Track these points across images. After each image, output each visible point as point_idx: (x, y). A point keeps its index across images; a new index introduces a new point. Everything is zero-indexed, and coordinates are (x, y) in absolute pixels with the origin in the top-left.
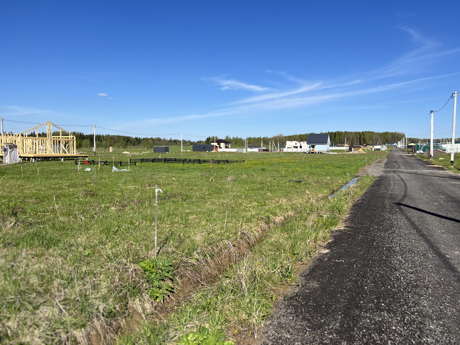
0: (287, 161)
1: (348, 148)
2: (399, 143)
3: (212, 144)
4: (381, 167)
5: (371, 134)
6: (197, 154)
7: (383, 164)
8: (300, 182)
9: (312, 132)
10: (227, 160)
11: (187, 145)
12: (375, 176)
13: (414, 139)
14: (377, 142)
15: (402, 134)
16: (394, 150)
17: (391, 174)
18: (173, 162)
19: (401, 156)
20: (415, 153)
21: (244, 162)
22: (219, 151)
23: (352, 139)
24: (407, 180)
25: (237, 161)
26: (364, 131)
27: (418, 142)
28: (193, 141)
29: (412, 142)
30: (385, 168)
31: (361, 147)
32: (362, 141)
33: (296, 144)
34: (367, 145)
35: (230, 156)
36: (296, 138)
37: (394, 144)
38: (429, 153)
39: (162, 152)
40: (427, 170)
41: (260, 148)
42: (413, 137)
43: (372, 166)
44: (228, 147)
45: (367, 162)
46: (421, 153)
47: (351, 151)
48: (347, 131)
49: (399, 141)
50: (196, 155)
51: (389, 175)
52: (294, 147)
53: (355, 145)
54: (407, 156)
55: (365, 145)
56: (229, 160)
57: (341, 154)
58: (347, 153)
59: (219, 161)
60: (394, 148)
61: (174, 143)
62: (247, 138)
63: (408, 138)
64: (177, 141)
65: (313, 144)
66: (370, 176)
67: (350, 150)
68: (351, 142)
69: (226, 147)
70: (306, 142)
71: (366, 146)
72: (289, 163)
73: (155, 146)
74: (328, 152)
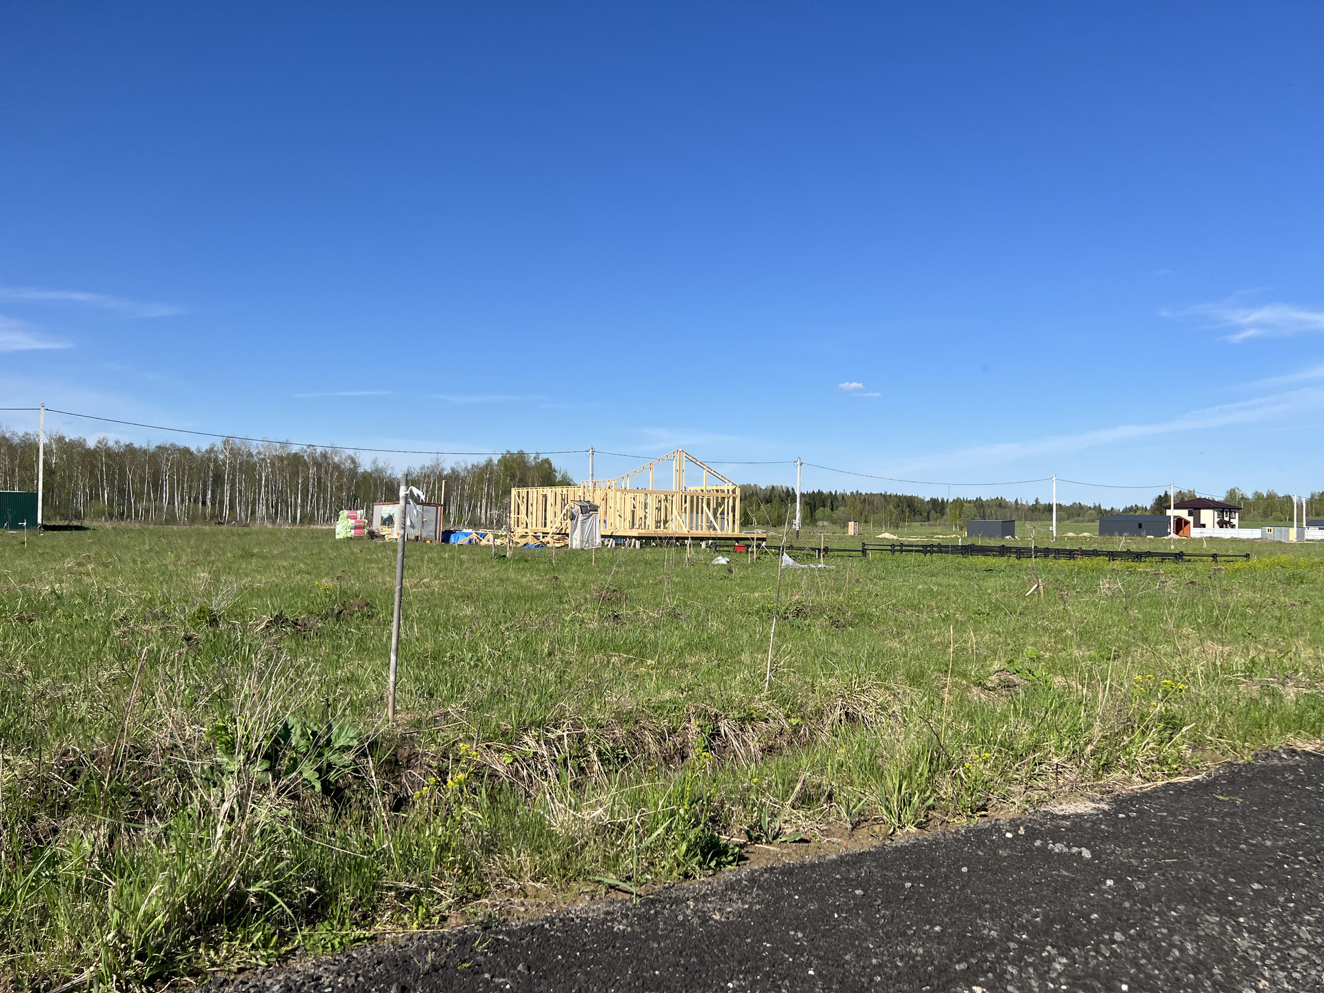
11: (1086, 518)
25: (1214, 556)
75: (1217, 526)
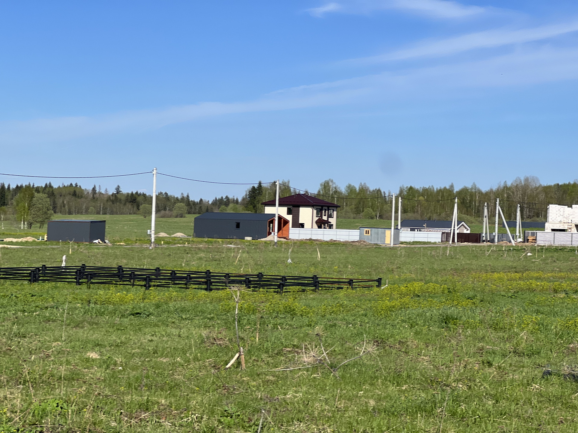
0: (547, 285)
3: (269, 210)
6: (208, 250)
10: (315, 277)
11: (175, 212)
18: (110, 283)
21: (379, 286)
22: (291, 236)
25: (350, 282)
28: (197, 200)
35: (329, 257)
39: (78, 241)
41: (447, 230)
44: (327, 222)
50: (202, 255)
56: (322, 276)
59: (284, 279)
61: (129, 205)
62: (401, 191)
64: (139, 199)
69: (321, 224)
72: (556, 291)
73: (57, 218)
75: (315, 226)
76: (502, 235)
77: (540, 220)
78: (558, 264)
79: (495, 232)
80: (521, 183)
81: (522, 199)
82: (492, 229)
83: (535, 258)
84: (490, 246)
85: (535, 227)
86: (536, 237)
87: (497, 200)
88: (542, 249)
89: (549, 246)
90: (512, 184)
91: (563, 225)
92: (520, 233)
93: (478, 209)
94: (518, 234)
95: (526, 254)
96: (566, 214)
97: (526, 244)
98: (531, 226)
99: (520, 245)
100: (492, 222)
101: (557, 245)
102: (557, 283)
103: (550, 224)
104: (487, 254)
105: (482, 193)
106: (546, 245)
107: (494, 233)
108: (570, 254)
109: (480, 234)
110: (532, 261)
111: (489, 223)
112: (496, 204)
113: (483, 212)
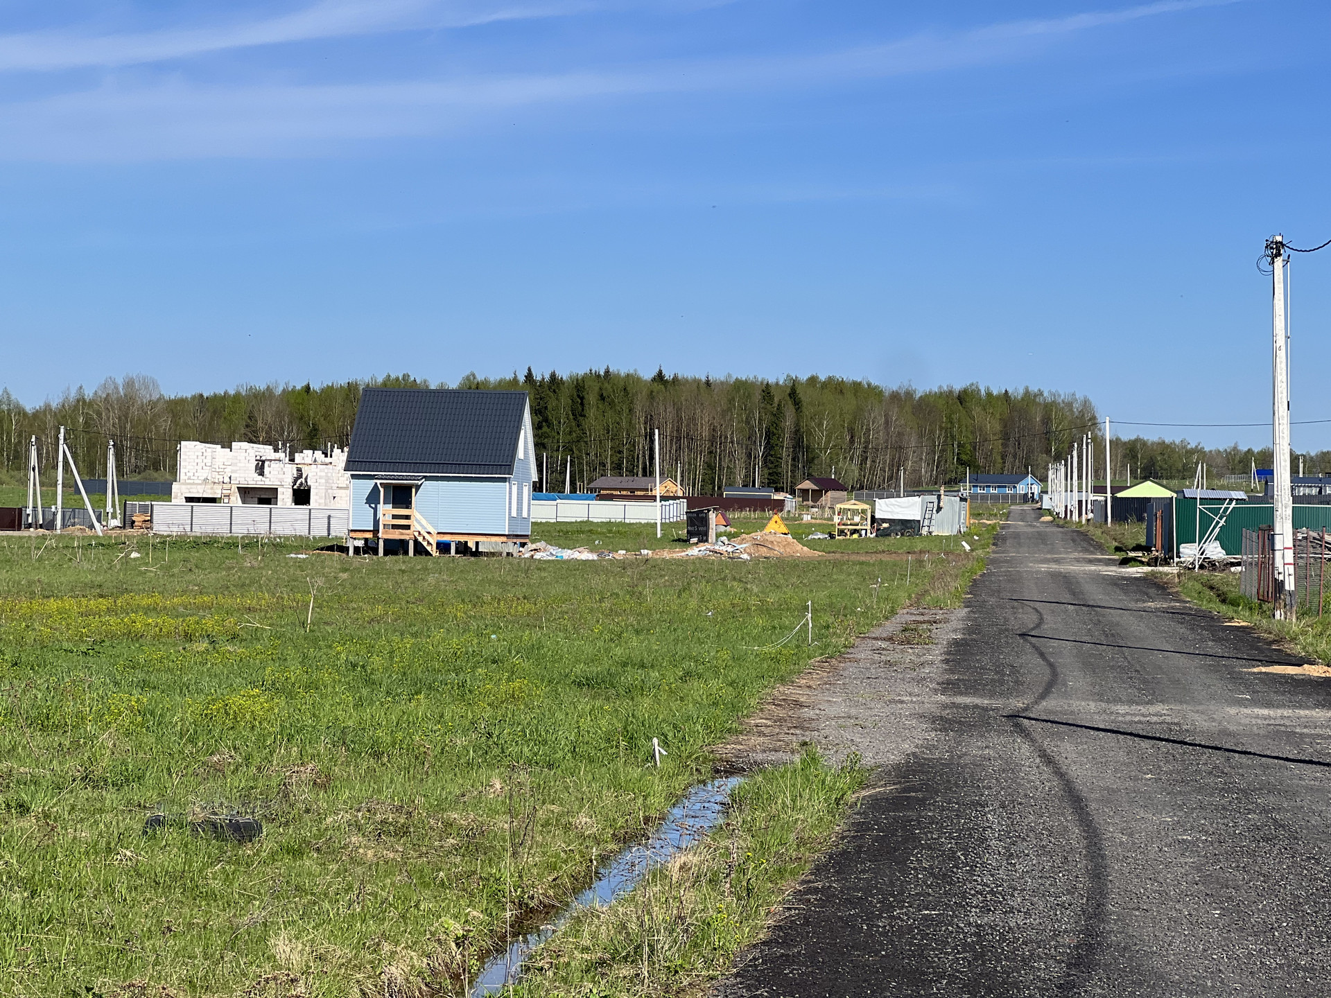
0: (169, 623)
1: (678, 511)
2: (1056, 475)
4: (921, 681)
5: (849, 404)
7: (936, 654)
8: (244, 832)
9: (396, 373)
12: (868, 760)
13: (1164, 448)
14: (897, 465)
15: (1077, 407)
16: (1017, 536)
17: (995, 739)
19: (1067, 581)
20: (1166, 562)
23: (712, 440)
24: (1110, 796)
26: (804, 377)
27: (1186, 473)
29: (1149, 473)
30: (948, 687)
31: (779, 505)
32: (785, 454)
33: (260, 469)
34: (827, 485)
36: (266, 416)
37: (1021, 488)
38: (1266, 564)
40: (1255, 703)
42: (1152, 436)
43: (851, 669)
45: (819, 637)
46: (1209, 564)
47: (703, 537)
48: (668, 375)
49: (1058, 458)
51: (975, 748)
52: (247, 493)
53: (731, 485)
54: (1116, 582)
55: (807, 485)
57: (624, 565)
58: (666, 554)
60: (1022, 516)
63: (1115, 443)
65: (400, 477)
66: (833, 760)
67: (697, 528)
68: (700, 462)
70: (340, 456)
71: (817, 495)
72: (188, 637)
74: (520, 539)
76: (73, 512)
77: (160, 476)
78: (199, 576)
79: (56, 504)
80: (118, 392)
81: (120, 427)
82: (49, 499)
83: (147, 564)
84: (44, 537)
85: (148, 493)
86: (151, 516)
87: (59, 428)
88: (164, 543)
89: (180, 536)
90: (96, 393)
91: (212, 488)
92: (114, 506)
93: (16, 451)
94: (109, 509)
95: (127, 556)
96: (218, 463)
97: (129, 531)
98: (141, 492)
99: (114, 533)
100: (48, 482)
101: (198, 534)
102: (192, 619)
103: (183, 487)
104: (35, 554)
105: (25, 414)
106: (175, 534)
107: (53, 507)
108: (226, 553)
109: (20, 510)
110: (140, 571)
111: (42, 484)
112: (58, 439)
113: (28, 458)
